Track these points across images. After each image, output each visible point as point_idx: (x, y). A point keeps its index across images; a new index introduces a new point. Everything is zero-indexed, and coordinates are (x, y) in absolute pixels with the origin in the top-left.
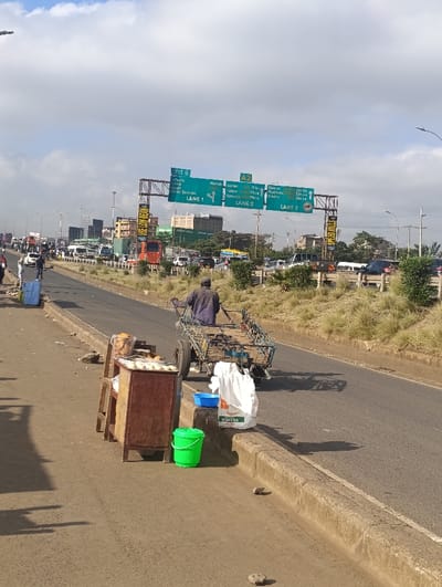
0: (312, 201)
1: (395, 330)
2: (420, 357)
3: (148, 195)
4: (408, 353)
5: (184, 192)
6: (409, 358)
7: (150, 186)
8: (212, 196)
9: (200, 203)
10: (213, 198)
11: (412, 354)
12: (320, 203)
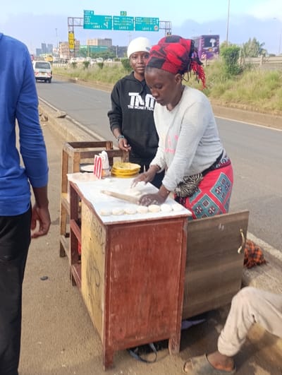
0: (158, 25)
1: (222, 91)
2: (240, 105)
3: (73, 26)
4: (231, 104)
5: (92, 24)
6: (232, 107)
7: (73, 21)
8: (106, 25)
9: (101, 28)
10: (107, 26)
11: (234, 105)
12: (162, 25)
